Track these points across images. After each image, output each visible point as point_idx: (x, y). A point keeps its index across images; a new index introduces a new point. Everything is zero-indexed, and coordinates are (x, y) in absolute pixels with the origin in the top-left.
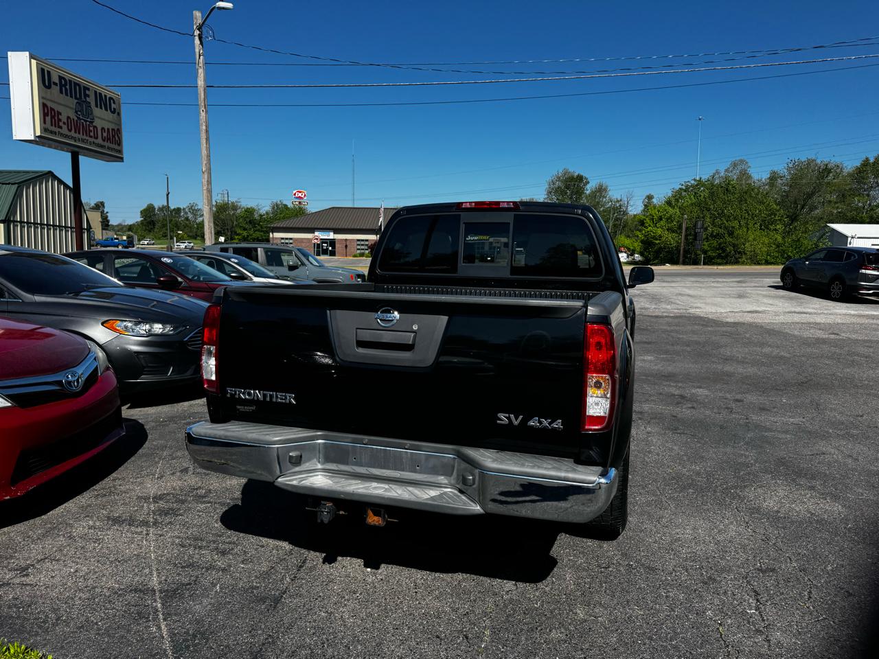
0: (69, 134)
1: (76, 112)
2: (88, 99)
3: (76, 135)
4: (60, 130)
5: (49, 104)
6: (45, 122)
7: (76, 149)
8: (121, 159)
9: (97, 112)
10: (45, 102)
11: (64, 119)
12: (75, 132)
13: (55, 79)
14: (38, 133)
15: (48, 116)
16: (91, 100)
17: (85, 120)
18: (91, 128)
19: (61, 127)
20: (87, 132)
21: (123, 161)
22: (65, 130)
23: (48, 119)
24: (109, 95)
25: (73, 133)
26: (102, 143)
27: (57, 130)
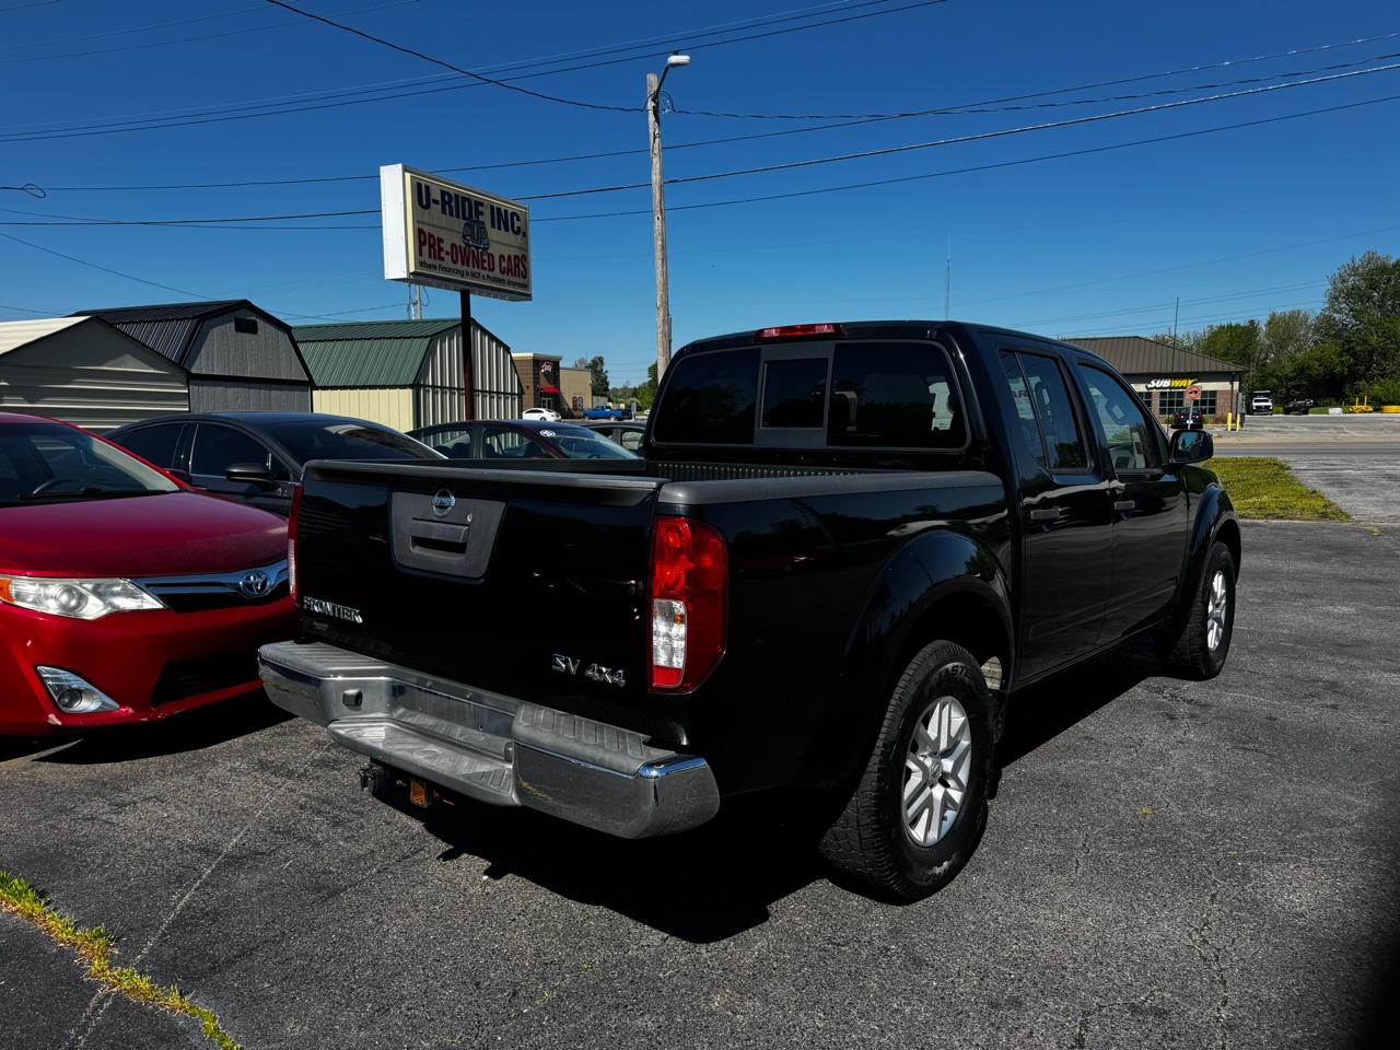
0: (453, 266)
1: (464, 237)
2: (481, 218)
3: (465, 268)
4: (441, 263)
5: (427, 229)
6: (421, 254)
7: (466, 287)
8: (528, 297)
9: (493, 234)
10: (421, 227)
11: (446, 246)
12: (463, 264)
13: (436, 195)
14: (412, 270)
15: (425, 245)
16: (486, 219)
17: (476, 247)
18: (485, 257)
19: (443, 259)
20: (478, 263)
21: (531, 300)
22: (448, 262)
23: (425, 249)
24: (511, 208)
25: (459, 266)
26: (500, 276)
27: (437, 263)
